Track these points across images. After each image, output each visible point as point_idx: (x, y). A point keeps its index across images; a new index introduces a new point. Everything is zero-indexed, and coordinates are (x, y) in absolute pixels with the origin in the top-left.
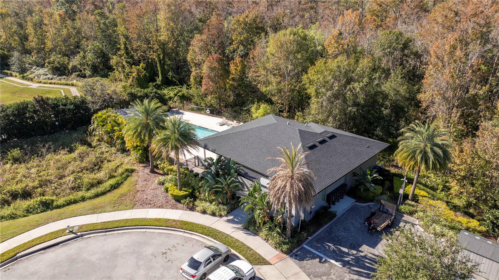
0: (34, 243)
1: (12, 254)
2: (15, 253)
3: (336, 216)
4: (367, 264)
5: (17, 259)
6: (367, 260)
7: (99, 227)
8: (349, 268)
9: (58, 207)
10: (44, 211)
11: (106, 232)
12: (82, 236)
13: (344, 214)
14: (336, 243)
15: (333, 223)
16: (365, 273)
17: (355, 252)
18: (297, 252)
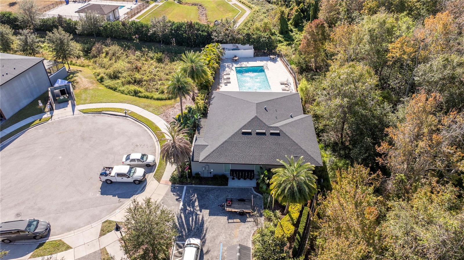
0: (110, 110)
1: (101, 110)
2: (102, 110)
3: (228, 186)
4: (191, 219)
5: (101, 113)
6: (194, 217)
7: (135, 117)
8: (181, 212)
9: (139, 97)
10: (133, 96)
11: (136, 121)
12: (127, 117)
13: (235, 188)
14: (200, 197)
15: (219, 188)
16: (182, 222)
17: (198, 208)
18: (177, 186)
